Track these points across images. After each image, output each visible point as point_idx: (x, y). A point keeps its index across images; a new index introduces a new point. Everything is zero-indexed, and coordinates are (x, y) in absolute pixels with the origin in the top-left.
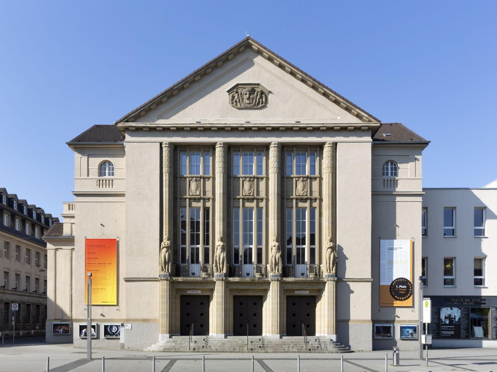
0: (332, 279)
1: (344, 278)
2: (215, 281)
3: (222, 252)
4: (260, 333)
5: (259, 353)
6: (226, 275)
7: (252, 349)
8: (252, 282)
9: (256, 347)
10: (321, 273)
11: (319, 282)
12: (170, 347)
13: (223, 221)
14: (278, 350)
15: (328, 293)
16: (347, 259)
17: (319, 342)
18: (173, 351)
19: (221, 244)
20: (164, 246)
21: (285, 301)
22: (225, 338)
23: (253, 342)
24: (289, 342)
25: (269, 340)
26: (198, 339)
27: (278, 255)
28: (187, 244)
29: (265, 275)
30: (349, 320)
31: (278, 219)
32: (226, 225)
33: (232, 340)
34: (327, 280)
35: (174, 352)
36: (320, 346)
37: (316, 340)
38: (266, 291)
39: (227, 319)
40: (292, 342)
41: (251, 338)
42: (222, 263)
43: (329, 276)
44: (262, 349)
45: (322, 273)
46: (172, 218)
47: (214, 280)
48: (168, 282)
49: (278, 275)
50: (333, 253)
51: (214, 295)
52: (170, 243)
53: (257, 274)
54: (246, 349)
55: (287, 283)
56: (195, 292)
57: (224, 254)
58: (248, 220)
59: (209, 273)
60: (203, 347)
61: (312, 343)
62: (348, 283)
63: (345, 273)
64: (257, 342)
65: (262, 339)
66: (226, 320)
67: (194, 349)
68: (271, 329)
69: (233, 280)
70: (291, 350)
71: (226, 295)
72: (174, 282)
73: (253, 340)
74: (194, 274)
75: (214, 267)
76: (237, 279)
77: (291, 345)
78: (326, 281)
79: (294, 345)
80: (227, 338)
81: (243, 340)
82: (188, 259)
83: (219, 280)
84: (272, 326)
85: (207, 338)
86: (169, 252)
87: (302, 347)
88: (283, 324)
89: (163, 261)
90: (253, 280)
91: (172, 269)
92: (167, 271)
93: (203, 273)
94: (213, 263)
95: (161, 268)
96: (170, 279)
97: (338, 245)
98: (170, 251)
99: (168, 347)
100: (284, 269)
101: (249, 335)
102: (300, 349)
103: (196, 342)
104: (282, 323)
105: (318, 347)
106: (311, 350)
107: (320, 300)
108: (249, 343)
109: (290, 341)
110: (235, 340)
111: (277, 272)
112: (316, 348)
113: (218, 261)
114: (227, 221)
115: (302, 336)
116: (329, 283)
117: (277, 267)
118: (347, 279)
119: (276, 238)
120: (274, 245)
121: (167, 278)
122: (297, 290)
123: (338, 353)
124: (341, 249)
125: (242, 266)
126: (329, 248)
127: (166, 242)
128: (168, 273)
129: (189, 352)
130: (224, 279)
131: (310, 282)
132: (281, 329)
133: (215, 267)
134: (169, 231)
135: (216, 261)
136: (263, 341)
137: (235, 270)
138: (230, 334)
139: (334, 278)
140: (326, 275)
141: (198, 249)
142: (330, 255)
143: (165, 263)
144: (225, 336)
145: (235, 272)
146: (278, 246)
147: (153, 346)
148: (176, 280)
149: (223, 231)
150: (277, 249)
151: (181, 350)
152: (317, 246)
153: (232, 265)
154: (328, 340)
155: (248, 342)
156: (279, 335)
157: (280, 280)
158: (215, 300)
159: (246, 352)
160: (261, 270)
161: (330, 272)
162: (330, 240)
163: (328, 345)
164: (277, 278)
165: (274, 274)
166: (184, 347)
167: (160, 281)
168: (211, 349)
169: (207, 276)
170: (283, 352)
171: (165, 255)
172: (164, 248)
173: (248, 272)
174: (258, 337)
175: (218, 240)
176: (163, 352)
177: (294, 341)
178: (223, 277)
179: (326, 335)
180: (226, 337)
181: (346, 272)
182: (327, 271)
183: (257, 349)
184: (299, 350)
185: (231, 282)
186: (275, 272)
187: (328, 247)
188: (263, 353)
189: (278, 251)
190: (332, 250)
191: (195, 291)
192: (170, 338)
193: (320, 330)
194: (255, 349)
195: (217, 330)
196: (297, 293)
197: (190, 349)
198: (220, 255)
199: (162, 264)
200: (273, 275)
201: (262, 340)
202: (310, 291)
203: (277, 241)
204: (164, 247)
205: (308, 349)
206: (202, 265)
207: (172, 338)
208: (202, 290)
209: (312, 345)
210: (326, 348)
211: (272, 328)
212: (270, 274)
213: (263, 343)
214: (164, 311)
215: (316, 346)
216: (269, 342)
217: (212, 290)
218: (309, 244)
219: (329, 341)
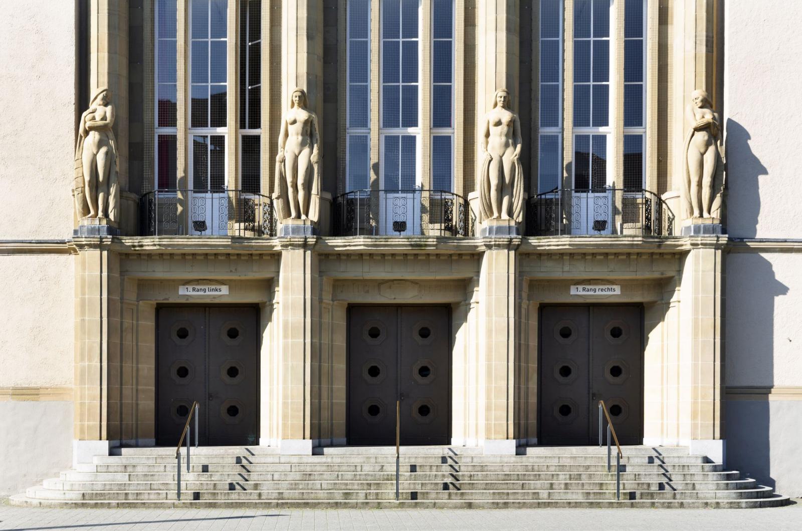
0: (711, 239)
1: (753, 239)
2: (278, 248)
3: (303, 145)
4: (443, 436)
5: (442, 507)
6: (317, 230)
7: (414, 496)
8: (416, 255)
9: (429, 487)
10: (665, 224)
11: (661, 254)
12: (108, 487)
13: (309, 37)
14: (511, 497)
15: (696, 291)
16: (764, 171)
17: (661, 466)
18: (114, 502)
19: (302, 115)
20: (89, 124)
21: (534, 323)
22: (313, 454)
23: (418, 468)
24: (552, 469)
25: (475, 460)
26: (216, 456)
27: (512, 155)
28: (178, 123)
29: (461, 231)
30: (768, 389)
31: (509, 29)
32: (320, 51)
33: (339, 460)
34: (692, 244)
35: (118, 505)
36: (667, 480)
37: (651, 460)
38: (466, 286)
39: (324, 386)
40: (562, 467)
41: (412, 453)
42: (303, 184)
43: (697, 230)
44: (450, 494)
45: (670, 223)
46: (124, 26)
47: (273, 247)
48: (105, 253)
49: (510, 227)
50: (712, 149)
51: (274, 301)
52: (115, 115)
53: (431, 226)
54: (393, 496)
55: (543, 258)
56: (207, 293)
57: (311, 152)
58: (401, 40)
59: (256, 224)
60: (232, 487)
61: (637, 470)
62: (765, 256)
63: (757, 222)
64: (434, 468)
65: (451, 457)
66: (320, 389)
67: (197, 496)
68: (482, 422)
69: (345, 246)
70: (559, 495)
71: (321, 301)
72: (127, 255)
73: (418, 462)
74: (200, 226)
75: (275, 202)
76: (358, 243)
77: (561, 477)
78: (687, 247)
79: (570, 479)
80: (322, 454)
81: (380, 460)
82: (184, 179)
83: (294, 246)
84: (488, 409)
85: (247, 454)
86: (108, 145)
87: (601, 484)
88: (527, 403)
89: (87, 178)
90: (420, 246)
91: (120, 207)
92: (100, 214)
93: (236, 225)
94: (272, 190)
95: (79, 207)
96: (112, 242)
97: (729, 120)
98: (112, 143)
99: (98, 488)
100: (530, 206)
101: (402, 444)
102: (594, 493)
103: (205, 469)
104: (522, 401)
105: (661, 486)
106: (638, 496)
107: (661, 317)
108: (405, 471)
109: (555, 462)
110: (352, 460)
111: (505, 216)
112: (654, 488)
113: (289, 179)
114: (325, 40)
115: (597, 444)
116: (697, 257)
117: (506, 200)
118: (761, 241)
119: (504, 94)
120: (497, 120)
121: (101, 238)
122: (578, 282)
123: (739, 506)
124: (739, 135)
125: (378, 198)
126: (697, 129)
127: (99, 111)
128: (104, 222)
129: (174, 506)
130: (312, 240)
131: (629, 254)
132: (519, 420)
133: (278, 198)
134: (109, 73)
135: (283, 179)
136: (453, 464)
137: (352, 211)
138: (335, 441)
139: (718, 237)
140: (688, 228)
141: (219, 141)
142: (702, 155)
143: (95, 185)
144: (314, 448)
145: (351, 218)
146: (511, 124)
147: (46, 483)
148: (134, 246)
149: (308, 74)
150: (507, 135)
151: (145, 498)
152: (649, 130)
153: (344, 195)
154: (692, 461)
155: (401, 469)
156: (512, 443)
157: (518, 245)
158: (278, 319)
159: (391, 506)
160: (446, 212)
161: (701, 216)
162: (702, 101)
163: (696, 478)
164: (508, 236)
165: (495, 224)
166: (161, 487)
167: (77, 248)
168: (260, 495)
169: (249, 234)
170: (531, 506)
171: (95, 156)
172: (92, 133)
173: (400, 219)
174: (438, 450)
175: (290, 103)
176: (76, 505)
177: (567, 462)
178: (309, 235)
179: (686, 441)
180: (317, 450)
181: (759, 218)
182: (692, 213)
183: (433, 496)
184: (592, 496)
185: (339, 255)
186: (500, 216)
187: (695, 124)
188: (456, 507)
189: (510, 141)
190: (709, 137)
191: (206, 287)
192: (111, 454)
193: (662, 424)
194: (425, 495)
195: (285, 426)
196: (578, 293)
197: (179, 494)
198: (296, 158)
199: (83, 192)
200: (491, 230)
201: (450, 461)
202: (626, 285)
203: (507, 106)
204: (92, 128)
205: (625, 494)
206: (232, 195)
207: (120, 455)
208: (233, 285)
209: (637, 476)
210: (690, 487)
211: (487, 419)
212: (482, 226)
213: (455, 473)
214: (90, 360)
215: (655, 481)
216: (479, 469)
217: (269, 285)
218: (622, 123)
219: (699, 462)
